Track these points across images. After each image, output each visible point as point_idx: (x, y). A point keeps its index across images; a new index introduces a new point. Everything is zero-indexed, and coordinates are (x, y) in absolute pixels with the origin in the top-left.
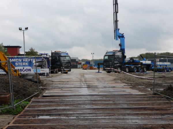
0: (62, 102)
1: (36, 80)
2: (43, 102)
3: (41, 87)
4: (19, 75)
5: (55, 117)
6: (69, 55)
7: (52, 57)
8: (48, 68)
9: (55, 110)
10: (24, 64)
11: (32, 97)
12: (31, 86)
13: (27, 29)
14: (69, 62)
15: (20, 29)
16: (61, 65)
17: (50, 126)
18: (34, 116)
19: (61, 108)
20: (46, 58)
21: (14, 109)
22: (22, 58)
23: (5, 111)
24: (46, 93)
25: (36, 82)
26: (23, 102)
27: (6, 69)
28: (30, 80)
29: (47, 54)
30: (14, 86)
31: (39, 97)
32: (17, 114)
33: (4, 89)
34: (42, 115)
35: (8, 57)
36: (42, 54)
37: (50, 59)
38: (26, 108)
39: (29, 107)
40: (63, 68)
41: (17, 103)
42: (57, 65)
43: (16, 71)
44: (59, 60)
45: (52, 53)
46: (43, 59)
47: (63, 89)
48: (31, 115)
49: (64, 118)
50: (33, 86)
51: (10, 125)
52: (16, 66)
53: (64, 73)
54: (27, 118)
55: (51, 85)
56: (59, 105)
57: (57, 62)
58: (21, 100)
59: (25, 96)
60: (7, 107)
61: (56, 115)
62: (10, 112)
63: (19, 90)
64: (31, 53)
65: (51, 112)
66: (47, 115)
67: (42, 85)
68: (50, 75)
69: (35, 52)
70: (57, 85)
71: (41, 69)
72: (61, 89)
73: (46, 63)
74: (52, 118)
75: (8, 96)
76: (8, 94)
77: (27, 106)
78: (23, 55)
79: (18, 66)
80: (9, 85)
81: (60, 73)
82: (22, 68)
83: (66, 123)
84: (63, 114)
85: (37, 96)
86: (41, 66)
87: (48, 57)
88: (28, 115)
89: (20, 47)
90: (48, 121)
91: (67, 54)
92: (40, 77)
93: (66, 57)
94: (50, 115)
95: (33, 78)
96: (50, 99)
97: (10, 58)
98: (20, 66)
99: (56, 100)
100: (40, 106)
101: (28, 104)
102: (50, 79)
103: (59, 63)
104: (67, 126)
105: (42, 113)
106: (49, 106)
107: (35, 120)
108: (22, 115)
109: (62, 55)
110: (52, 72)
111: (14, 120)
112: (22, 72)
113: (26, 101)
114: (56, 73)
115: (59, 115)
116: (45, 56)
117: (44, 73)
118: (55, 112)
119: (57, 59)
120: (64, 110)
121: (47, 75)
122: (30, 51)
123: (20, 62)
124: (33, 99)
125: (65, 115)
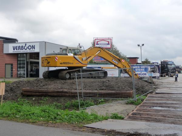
0: (170, 98)
1: (150, 81)
2: (156, 97)
3: (154, 87)
4: (138, 77)
5: (166, 109)
6: (174, 63)
7: (161, 64)
8: (159, 73)
9: (165, 103)
10: (141, 70)
11: (148, 94)
12: (147, 86)
13: (143, 45)
14: (174, 69)
15: (139, 46)
16: (168, 71)
17: (162, 114)
18: (150, 107)
19: (170, 102)
20: (157, 66)
21: (136, 101)
22: (140, 66)
23: (130, 102)
24: (158, 91)
25: (151, 83)
26: (142, 97)
27: (130, 73)
28: (146, 81)
29: (157, 63)
30: (136, 85)
31: (153, 94)
32: (138, 105)
33: (129, 87)
34: (156, 106)
35: (130, 65)
36: (154, 63)
37: (160, 66)
38: (144, 101)
39: (146, 100)
40: (169, 73)
41: (138, 97)
42: (165, 70)
43: (136, 75)
44: (167, 67)
45: (161, 62)
46: (155, 67)
47: (171, 89)
48: (148, 106)
49: (173, 109)
50: (148, 86)
51: (134, 112)
52: (136, 71)
53: (170, 76)
54: (145, 108)
55: (161, 85)
56: (168, 100)
57: (165, 68)
58: (140, 95)
59: (143, 92)
60: (131, 99)
61: (166, 107)
62: (133, 103)
63: (139, 88)
64: (146, 62)
65: (163, 105)
66: (159, 107)
67: (155, 85)
68: (160, 78)
69: (149, 61)
70: (165, 86)
71: (153, 74)
72: (169, 89)
73: (157, 69)
74: (163, 109)
75: (131, 92)
76: (132, 91)
77: (145, 100)
78: (141, 63)
79: (137, 71)
80: (132, 85)
81: (167, 76)
82: (140, 73)
83: (174, 113)
84: (172, 107)
85: (151, 93)
86: (154, 71)
87: (158, 65)
88: (146, 106)
89: (138, 58)
90: (161, 111)
91: (173, 62)
92: (153, 79)
93: (172, 64)
94: (161, 107)
95: (148, 80)
96: (161, 95)
97: (132, 66)
98: (139, 71)
99: (165, 96)
100: (154, 100)
101: (145, 98)
102: (160, 81)
103: (166, 69)
104: (175, 115)
105: (156, 105)
106: (161, 100)
107: (151, 109)
108: (141, 106)
109: (169, 63)
110: (162, 76)
111: (136, 109)
112: (140, 76)
113: (144, 96)
114: (165, 76)
115: (169, 107)
116: (156, 64)
117: (156, 77)
118: (166, 105)
119: (165, 66)
120: (172, 104)
121: (158, 78)
122: (145, 60)
123: (138, 68)
124: (149, 95)
125: (173, 107)
